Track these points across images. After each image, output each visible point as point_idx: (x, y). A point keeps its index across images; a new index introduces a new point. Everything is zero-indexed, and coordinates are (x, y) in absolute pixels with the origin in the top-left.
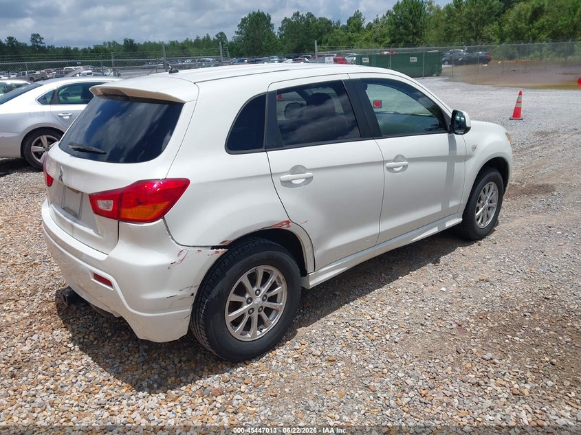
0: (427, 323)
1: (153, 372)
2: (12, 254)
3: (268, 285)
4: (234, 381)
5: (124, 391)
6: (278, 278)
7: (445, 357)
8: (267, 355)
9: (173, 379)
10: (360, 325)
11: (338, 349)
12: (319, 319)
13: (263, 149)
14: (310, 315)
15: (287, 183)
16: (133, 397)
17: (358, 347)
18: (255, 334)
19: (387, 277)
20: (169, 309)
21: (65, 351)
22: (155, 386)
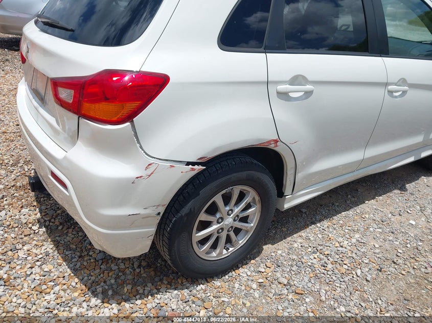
0: (400, 261)
1: (110, 274)
2: (6, 122)
3: (242, 205)
4: (194, 302)
5: (76, 294)
6: (254, 199)
7: (424, 310)
8: (230, 274)
9: (129, 287)
10: (329, 253)
11: (306, 279)
12: (285, 238)
13: (262, 49)
14: (276, 232)
15: (283, 95)
16: (85, 305)
17: (327, 281)
18: (221, 253)
19: (353, 199)
20: (130, 228)
21: (29, 233)
22: (110, 292)
